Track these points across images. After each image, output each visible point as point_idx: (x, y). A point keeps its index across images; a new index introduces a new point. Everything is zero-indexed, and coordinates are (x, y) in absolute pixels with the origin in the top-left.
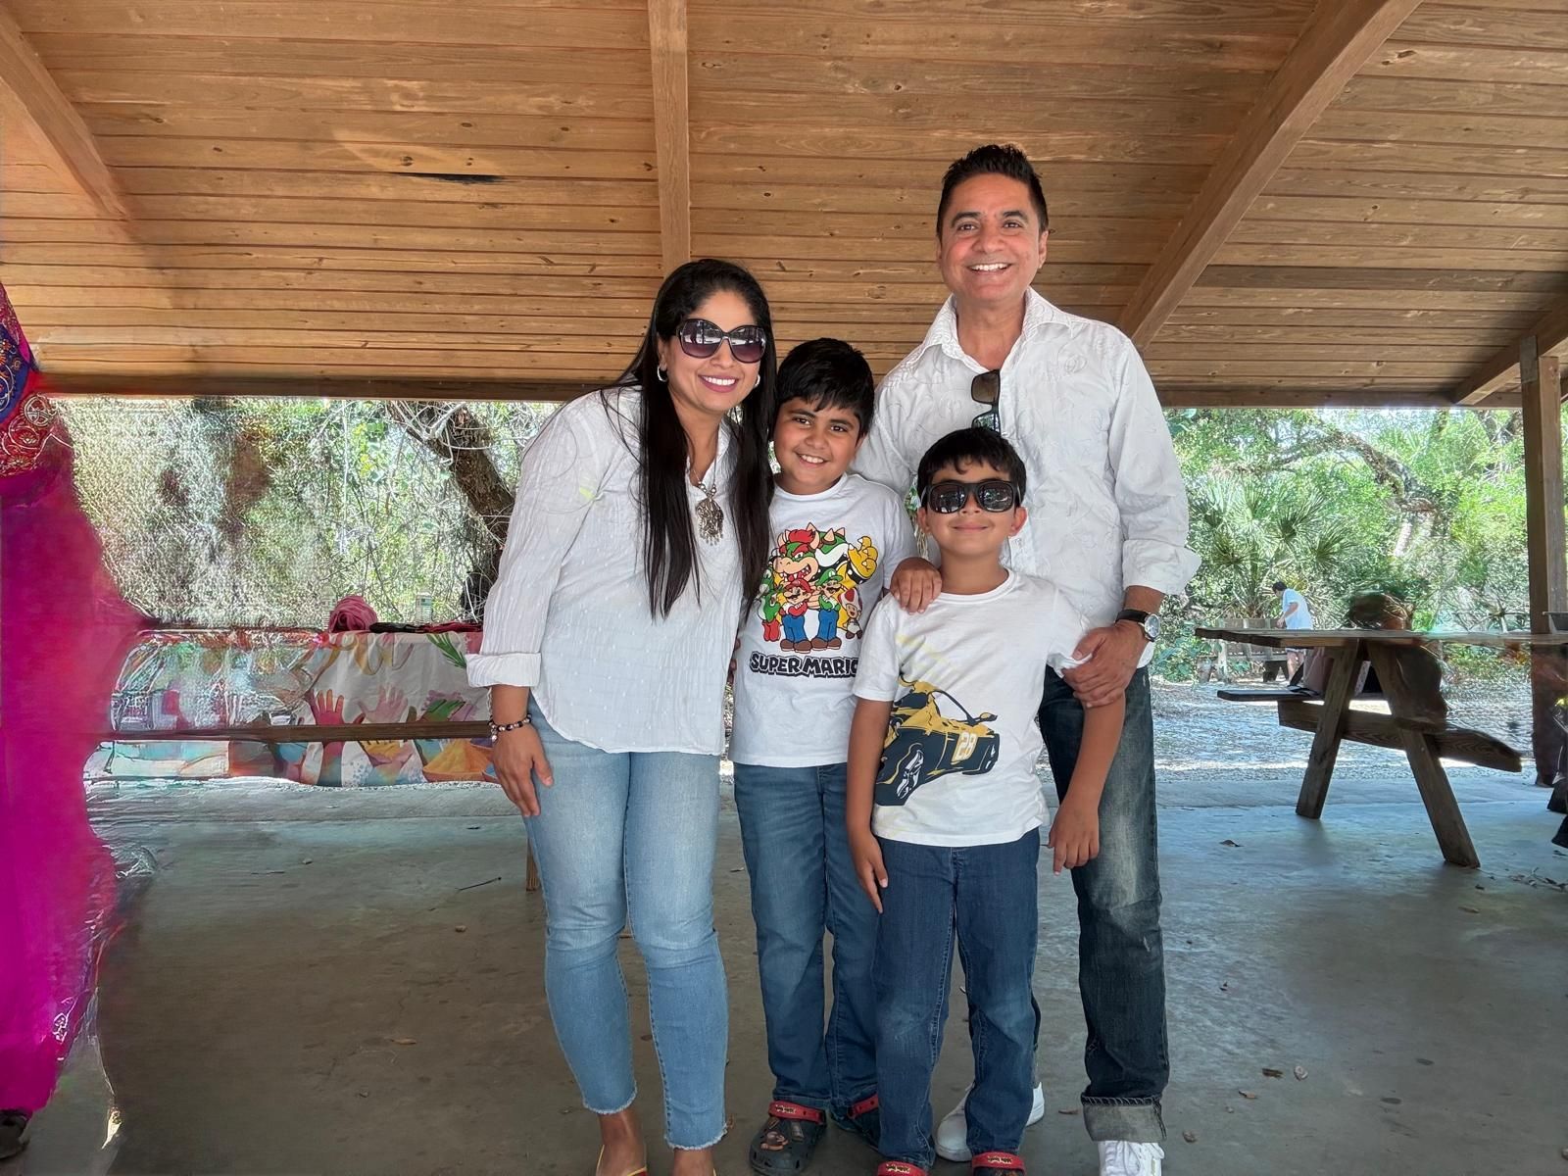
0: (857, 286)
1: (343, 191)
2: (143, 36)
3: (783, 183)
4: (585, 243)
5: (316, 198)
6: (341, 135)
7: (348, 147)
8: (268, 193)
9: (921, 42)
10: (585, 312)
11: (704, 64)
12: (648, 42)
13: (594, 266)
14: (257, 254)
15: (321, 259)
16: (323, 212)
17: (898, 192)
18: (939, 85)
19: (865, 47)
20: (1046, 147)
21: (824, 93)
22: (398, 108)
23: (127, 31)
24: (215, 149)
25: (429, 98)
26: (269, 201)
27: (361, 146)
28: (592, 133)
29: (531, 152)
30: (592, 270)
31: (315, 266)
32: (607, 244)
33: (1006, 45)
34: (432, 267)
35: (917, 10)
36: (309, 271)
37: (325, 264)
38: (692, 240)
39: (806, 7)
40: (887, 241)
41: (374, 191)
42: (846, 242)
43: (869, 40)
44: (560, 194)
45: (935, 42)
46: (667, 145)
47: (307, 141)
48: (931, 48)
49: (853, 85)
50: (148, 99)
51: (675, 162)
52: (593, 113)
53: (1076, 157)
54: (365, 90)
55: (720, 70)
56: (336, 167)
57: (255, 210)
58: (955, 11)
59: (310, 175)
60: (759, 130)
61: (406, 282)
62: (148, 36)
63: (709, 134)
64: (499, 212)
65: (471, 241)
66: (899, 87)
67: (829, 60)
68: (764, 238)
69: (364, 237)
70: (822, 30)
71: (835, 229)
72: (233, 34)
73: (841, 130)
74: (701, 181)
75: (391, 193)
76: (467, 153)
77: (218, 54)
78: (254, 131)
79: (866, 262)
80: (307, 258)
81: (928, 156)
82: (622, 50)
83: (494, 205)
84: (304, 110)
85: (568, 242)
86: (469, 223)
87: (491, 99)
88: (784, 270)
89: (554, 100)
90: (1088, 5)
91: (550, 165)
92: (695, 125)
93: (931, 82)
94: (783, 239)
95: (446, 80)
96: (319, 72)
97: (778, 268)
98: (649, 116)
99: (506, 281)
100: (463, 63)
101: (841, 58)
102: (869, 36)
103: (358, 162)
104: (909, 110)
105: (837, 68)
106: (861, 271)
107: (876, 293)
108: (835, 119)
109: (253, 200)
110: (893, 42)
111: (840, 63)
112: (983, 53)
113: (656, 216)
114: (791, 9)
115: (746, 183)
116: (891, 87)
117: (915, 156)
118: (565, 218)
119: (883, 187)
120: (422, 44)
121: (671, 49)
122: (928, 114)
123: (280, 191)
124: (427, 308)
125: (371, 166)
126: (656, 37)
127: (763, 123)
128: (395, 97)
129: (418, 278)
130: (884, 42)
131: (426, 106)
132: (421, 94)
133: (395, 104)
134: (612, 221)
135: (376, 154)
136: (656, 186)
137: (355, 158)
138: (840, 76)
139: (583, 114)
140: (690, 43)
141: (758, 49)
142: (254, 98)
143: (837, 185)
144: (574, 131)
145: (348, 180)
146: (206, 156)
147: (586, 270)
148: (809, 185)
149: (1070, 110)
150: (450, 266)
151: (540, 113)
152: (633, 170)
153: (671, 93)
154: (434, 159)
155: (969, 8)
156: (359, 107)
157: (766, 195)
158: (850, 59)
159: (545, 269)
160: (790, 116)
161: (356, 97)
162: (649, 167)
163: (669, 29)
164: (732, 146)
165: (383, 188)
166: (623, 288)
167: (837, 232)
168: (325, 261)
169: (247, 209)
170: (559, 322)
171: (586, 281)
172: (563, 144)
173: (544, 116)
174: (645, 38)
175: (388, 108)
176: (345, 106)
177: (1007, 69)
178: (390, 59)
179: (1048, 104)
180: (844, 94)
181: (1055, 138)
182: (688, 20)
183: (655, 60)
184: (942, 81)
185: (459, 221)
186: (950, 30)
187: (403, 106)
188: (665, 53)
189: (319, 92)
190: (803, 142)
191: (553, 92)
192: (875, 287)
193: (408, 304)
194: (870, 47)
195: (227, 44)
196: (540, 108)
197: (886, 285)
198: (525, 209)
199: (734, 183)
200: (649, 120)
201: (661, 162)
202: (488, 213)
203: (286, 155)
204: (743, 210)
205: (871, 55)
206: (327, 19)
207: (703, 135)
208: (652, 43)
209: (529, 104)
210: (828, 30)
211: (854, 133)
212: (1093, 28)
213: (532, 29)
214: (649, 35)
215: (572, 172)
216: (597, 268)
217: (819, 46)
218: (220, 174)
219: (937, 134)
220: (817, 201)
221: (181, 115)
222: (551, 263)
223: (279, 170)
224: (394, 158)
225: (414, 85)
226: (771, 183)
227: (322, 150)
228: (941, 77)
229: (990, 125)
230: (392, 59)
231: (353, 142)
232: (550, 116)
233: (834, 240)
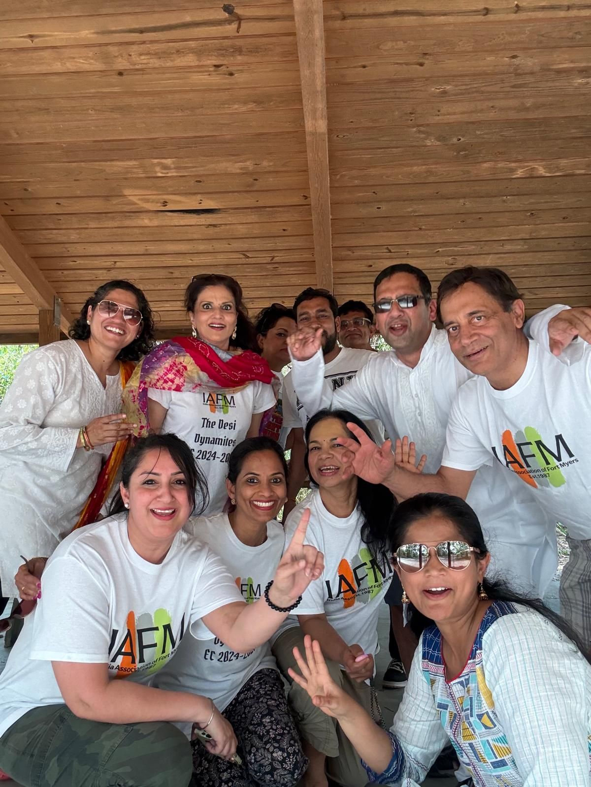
0: (438, 259)
1: (128, 223)
2: (18, 144)
3: (388, 201)
4: (269, 244)
5: (113, 228)
6: (127, 192)
7: (130, 198)
8: (87, 226)
9: (472, 112)
10: (268, 284)
11: (337, 136)
12: (304, 126)
13: (273, 258)
14: (80, 261)
15: (115, 262)
16: (117, 235)
17: (461, 201)
18: (485, 136)
19: (437, 118)
20: (557, 167)
21: (412, 147)
22: (160, 175)
23: (10, 142)
24: (57, 203)
25: (177, 168)
26: (87, 231)
27: (138, 197)
28: (271, 181)
29: (236, 194)
30: (272, 260)
31: (113, 266)
32: (280, 244)
33: (527, 109)
34: (179, 263)
35: (469, 93)
36: (109, 269)
37: (118, 265)
38: (332, 238)
39: (399, 98)
40: (456, 231)
41: (146, 222)
42: (430, 233)
43: (439, 113)
44: (253, 217)
45: (481, 111)
46: (317, 185)
47: (108, 196)
48: (479, 114)
49: (430, 140)
50: (21, 178)
51: (321, 195)
52: (272, 169)
53: (578, 172)
54: (141, 166)
55: (347, 139)
56: (125, 210)
57: (78, 236)
58: (493, 92)
59: (109, 215)
60: (373, 171)
61: (163, 273)
62: (21, 144)
63: (342, 176)
64: (217, 230)
65: (202, 247)
66: (460, 139)
67: (414, 127)
68: (376, 234)
69: (139, 248)
70: (409, 110)
71: (421, 226)
72: (69, 140)
73: (424, 167)
74: (338, 203)
75: (156, 223)
76: (199, 197)
77: (59, 151)
78: (78, 193)
79: (444, 244)
80: (108, 262)
81: (480, 178)
82: (288, 133)
83: (214, 226)
84: (106, 179)
85: (258, 244)
86: (200, 237)
87: (212, 166)
88: (390, 252)
89: (249, 164)
90: (580, 81)
91: (248, 201)
92: (333, 171)
93: (481, 134)
94: (390, 234)
95: (188, 157)
96: (115, 158)
97: (387, 251)
98: (305, 168)
99: (222, 269)
100: (196, 147)
101: (422, 125)
102: (439, 111)
103: (137, 206)
104: (467, 152)
105: (420, 132)
106: (440, 250)
107: (450, 262)
108: (420, 161)
109: (78, 231)
110: (454, 114)
111: (422, 129)
112: (513, 115)
113: (311, 226)
114: (391, 100)
115: (365, 203)
116: (455, 140)
117: (472, 179)
118: (256, 232)
119: (452, 198)
120: (172, 138)
121: (318, 131)
122: (478, 153)
123: (93, 225)
124: (176, 287)
125: (143, 207)
126: (309, 125)
127: (375, 167)
128: (158, 169)
129: (171, 270)
130: (449, 114)
131: (176, 172)
132: (173, 166)
133: (156, 172)
134: (284, 230)
135: (147, 201)
136: (310, 208)
137: (135, 204)
138: (423, 136)
139: (265, 170)
140: (329, 125)
141: (371, 124)
142: (78, 175)
143: (423, 199)
144: (261, 180)
145: (132, 216)
146: (52, 208)
147: (268, 260)
148: (404, 201)
149: (573, 144)
150: (189, 262)
151: (241, 171)
152: (296, 200)
153: (318, 156)
154: (180, 202)
155: (502, 90)
156: (137, 176)
157: (378, 208)
158: (428, 125)
159: (245, 261)
160: (392, 162)
161: (135, 170)
162: (306, 197)
163: (316, 120)
164: (356, 182)
165: (150, 220)
166: (292, 269)
167: (423, 227)
168: (117, 263)
169: (74, 236)
170: (252, 291)
171: (269, 266)
172: (255, 189)
173: (244, 174)
174: (302, 124)
175: (154, 175)
176: (129, 175)
177: (529, 123)
178: (155, 148)
179: (559, 142)
180: (426, 146)
181: (563, 162)
182: (328, 112)
183: (308, 138)
184: (486, 134)
185: (195, 236)
186: (491, 105)
187: (162, 173)
188: (314, 134)
189: (115, 169)
190: (400, 176)
191: (248, 159)
192: (450, 258)
193: (164, 285)
194: (440, 117)
195: (64, 146)
196: (241, 169)
197: (456, 257)
198: (232, 227)
199: (358, 203)
200: (305, 171)
201: (312, 195)
202: (211, 231)
203: (97, 205)
204: (363, 218)
205: (441, 122)
206: (120, 128)
207: (338, 177)
208: (307, 129)
209: (235, 167)
210: (414, 109)
211: (432, 168)
212: (584, 94)
213: (236, 124)
214: (304, 122)
215: (260, 204)
216: (276, 258)
217: (408, 120)
218: (59, 217)
219: (486, 165)
220: (410, 210)
221: (38, 186)
222: (248, 257)
223: (92, 213)
224: (157, 203)
225: (168, 162)
226: (381, 201)
227: (115, 201)
228: (487, 131)
229: (520, 157)
230: (157, 148)
231: (134, 196)
232: (246, 173)
233: (422, 232)
